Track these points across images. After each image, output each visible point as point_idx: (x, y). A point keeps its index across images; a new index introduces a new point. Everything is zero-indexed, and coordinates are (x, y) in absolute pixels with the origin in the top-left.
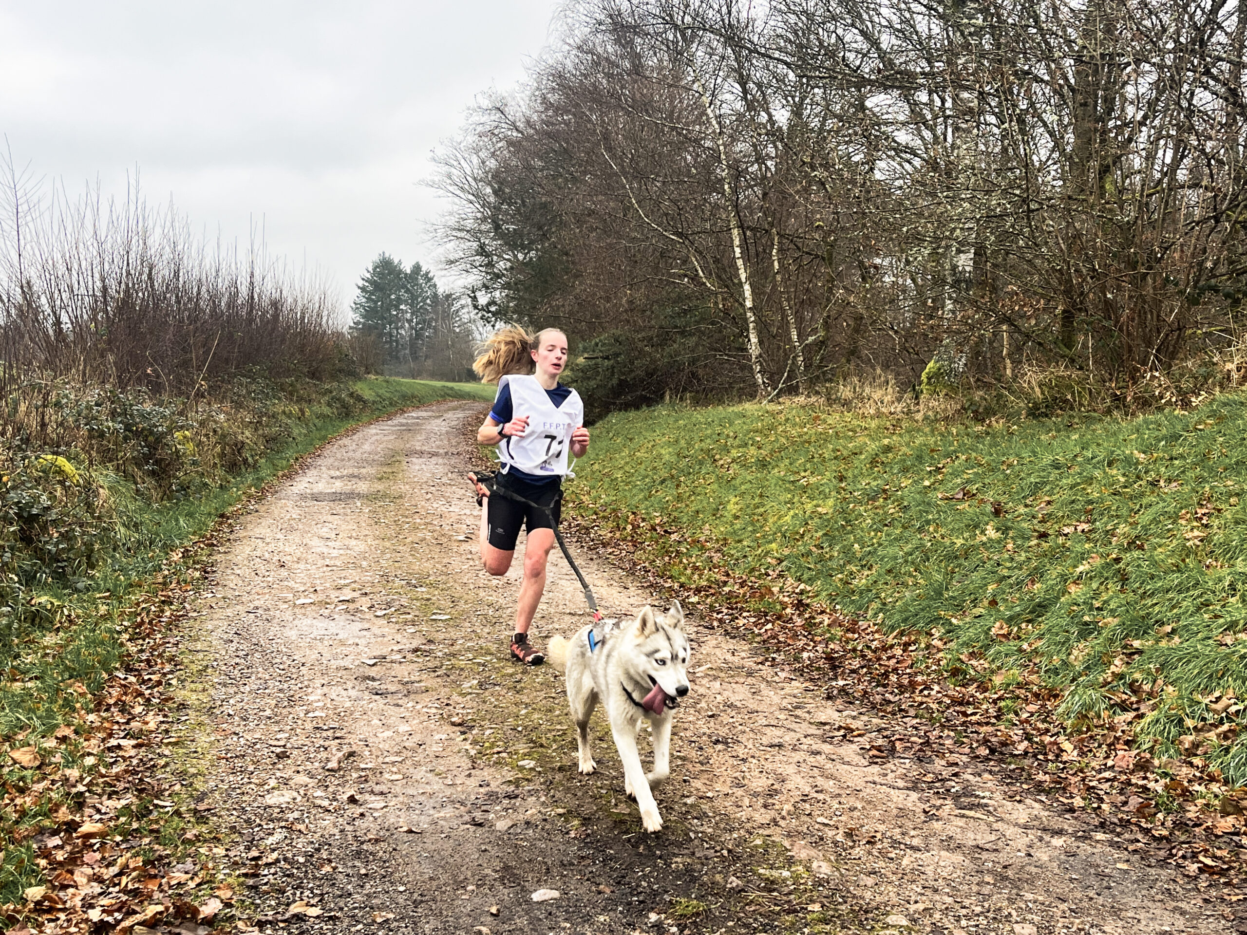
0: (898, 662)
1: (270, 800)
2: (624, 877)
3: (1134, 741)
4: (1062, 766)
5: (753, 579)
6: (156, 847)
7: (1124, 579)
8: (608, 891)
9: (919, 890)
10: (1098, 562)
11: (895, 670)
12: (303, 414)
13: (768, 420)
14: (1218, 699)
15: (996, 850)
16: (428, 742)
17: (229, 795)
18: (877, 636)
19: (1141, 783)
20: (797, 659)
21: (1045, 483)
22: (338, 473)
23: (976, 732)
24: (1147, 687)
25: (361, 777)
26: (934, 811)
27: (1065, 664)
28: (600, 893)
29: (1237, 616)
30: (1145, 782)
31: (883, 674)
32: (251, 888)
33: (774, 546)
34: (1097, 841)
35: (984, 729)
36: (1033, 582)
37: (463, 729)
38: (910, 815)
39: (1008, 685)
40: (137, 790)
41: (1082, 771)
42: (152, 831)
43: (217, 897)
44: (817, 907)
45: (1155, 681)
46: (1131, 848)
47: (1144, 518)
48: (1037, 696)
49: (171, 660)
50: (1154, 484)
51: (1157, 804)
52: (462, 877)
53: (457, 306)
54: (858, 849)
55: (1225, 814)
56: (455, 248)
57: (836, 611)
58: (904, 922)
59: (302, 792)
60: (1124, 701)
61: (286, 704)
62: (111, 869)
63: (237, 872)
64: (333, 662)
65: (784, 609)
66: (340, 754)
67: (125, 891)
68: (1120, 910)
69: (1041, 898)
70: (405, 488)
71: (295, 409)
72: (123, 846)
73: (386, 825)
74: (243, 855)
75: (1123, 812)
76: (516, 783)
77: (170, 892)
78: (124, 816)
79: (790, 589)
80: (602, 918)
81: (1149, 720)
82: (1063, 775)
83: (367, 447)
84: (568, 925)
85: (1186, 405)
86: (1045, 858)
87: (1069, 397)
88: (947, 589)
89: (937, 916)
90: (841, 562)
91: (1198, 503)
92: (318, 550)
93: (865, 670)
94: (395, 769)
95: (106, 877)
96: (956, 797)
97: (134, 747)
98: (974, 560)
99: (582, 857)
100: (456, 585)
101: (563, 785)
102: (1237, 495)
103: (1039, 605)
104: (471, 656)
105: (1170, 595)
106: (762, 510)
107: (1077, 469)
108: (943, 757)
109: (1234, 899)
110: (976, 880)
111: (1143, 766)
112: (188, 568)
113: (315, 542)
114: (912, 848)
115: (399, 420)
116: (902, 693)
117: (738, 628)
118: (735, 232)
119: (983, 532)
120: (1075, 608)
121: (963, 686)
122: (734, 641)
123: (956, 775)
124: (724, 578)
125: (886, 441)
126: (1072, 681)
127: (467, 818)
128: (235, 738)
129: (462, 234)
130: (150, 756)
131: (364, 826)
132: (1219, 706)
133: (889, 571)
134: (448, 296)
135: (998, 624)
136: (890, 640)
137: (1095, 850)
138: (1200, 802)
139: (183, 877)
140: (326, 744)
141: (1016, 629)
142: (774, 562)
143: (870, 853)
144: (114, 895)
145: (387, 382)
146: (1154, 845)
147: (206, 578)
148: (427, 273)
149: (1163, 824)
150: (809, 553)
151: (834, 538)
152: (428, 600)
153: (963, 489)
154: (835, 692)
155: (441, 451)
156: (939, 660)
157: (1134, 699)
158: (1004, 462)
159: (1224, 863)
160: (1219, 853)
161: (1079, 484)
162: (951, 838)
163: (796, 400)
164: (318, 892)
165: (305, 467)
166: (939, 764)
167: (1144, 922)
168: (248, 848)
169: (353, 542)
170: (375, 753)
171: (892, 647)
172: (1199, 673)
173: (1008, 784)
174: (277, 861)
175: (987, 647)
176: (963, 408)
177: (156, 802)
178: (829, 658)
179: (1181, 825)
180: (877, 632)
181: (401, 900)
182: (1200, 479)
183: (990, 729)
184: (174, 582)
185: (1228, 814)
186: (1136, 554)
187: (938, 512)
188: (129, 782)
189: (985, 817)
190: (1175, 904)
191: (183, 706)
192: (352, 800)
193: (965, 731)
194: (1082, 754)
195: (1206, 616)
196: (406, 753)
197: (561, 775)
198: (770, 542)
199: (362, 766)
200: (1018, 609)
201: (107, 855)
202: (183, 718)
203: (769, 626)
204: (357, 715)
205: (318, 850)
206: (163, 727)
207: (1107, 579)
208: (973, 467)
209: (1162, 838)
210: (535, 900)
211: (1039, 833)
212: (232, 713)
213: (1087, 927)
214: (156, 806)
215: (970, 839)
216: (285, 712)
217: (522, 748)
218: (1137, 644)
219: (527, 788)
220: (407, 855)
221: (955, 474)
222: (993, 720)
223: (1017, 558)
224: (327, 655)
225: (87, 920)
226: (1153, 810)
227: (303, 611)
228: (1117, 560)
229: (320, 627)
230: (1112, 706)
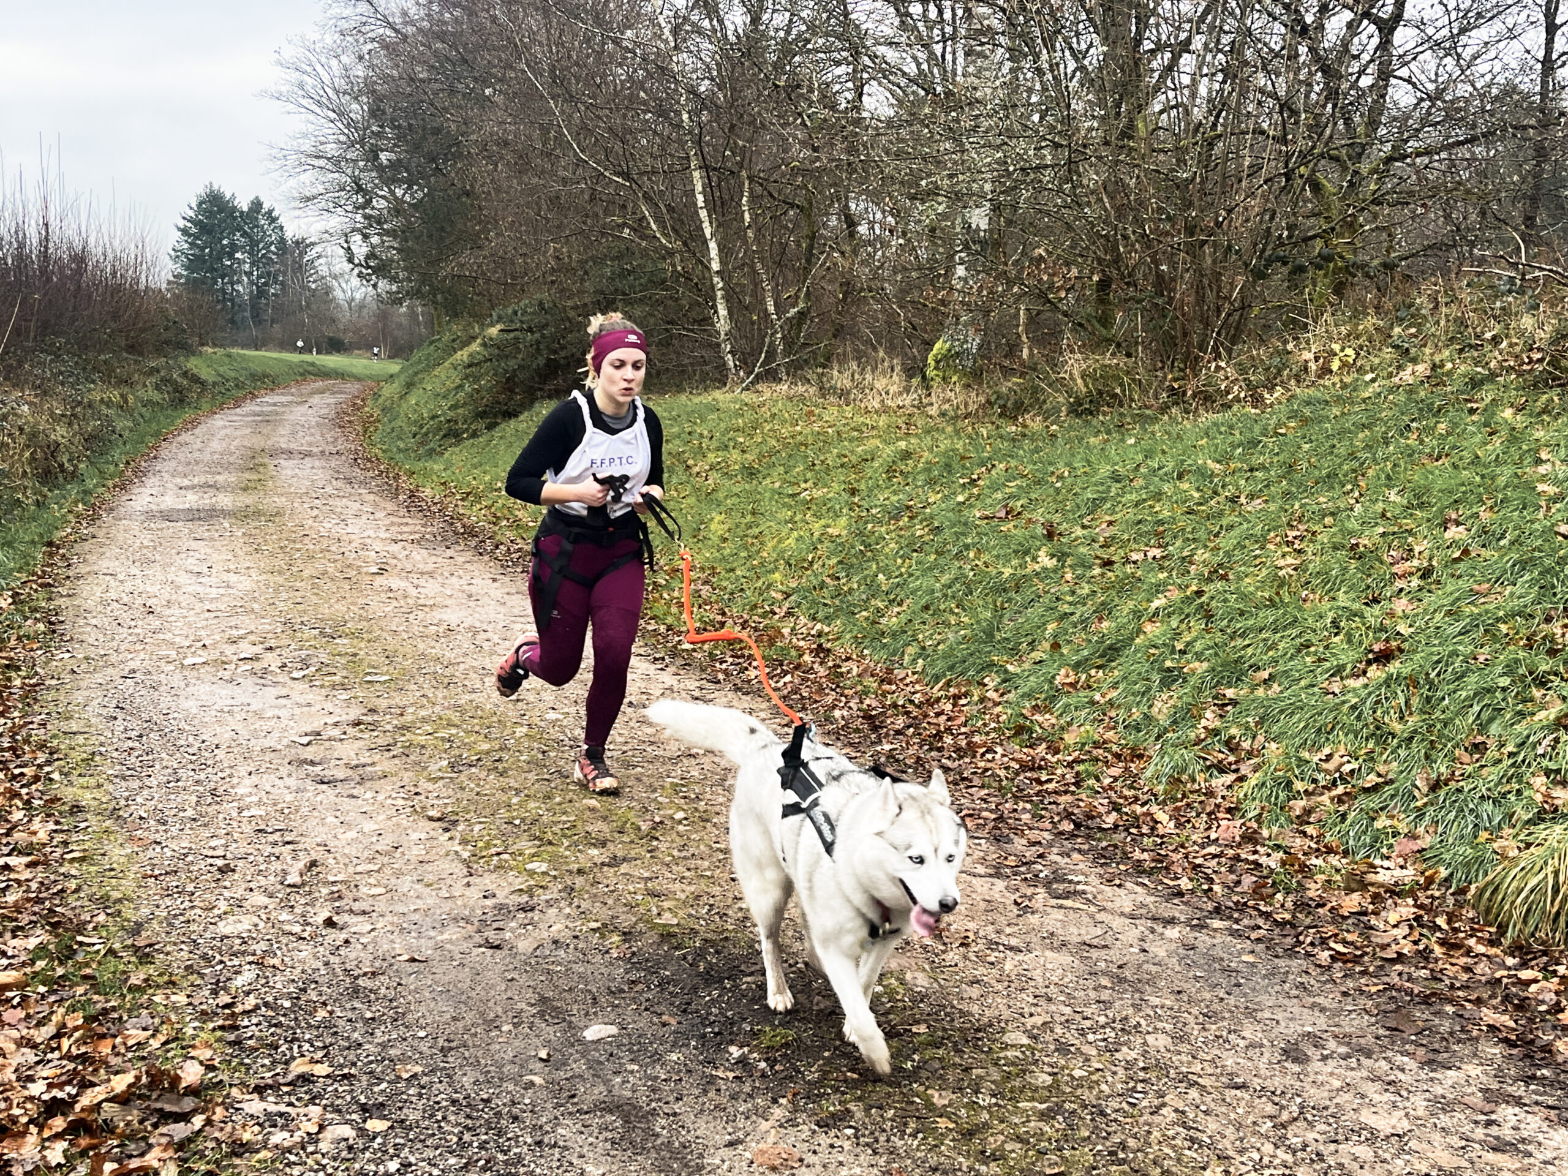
0: (949, 720)
1: (224, 928)
2: (688, 1004)
3: (1237, 809)
4: (1159, 841)
5: (756, 618)
6: (96, 997)
7: (1209, 616)
8: (673, 1022)
9: (1031, 1000)
10: (1175, 595)
11: (949, 730)
12: (126, 401)
13: (749, 415)
14: (1329, 757)
15: (1106, 947)
16: (405, 845)
17: (170, 924)
18: (918, 687)
19: (1252, 858)
20: (829, 719)
21: (1104, 500)
22: (186, 482)
23: (1054, 803)
24: (1246, 745)
25: (332, 893)
26: (1027, 903)
27: (1147, 717)
28: (664, 1025)
29: (1344, 659)
30: (1256, 857)
31: (935, 736)
32: (231, 1044)
33: (777, 576)
34: (1215, 930)
35: (1062, 799)
36: (1100, 619)
37: (445, 825)
38: (1001, 910)
39: (1084, 744)
40: (49, 923)
41: (1183, 846)
42: (86, 977)
43: (193, 1058)
44: (922, 1029)
45: (1254, 737)
46: (1253, 936)
47: (1227, 542)
48: (1118, 756)
49: (42, 746)
50: (1233, 500)
51: (1274, 883)
52: (492, 1015)
53: (312, 253)
54: (951, 954)
55: (1349, 890)
56: (310, 181)
57: (864, 657)
58: (1025, 1041)
59: (264, 917)
60: (1220, 762)
61: (209, 800)
62: (43, 1029)
63: (211, 1025)
64: (253, 742)
65: (801, 656)
66: (300, 865)
67: (68, 1057)
68: (1255, 1010)
69: (1168, 1002)
70: (281, 501)
71: (115, 395)
72: (52, 999)
73: (380, 953)
74: (211, 1001)
75: (1238, 894)
76: (530, 892)
77: (130, 1055)
78: (40, 958)
79: (804, 630)
80: (674, 1057)
81: (1253, 782)
82: (1163, 852)
83: (216, 445)
84: (636, 1068)
85: (1257, 401)
86: (1162, 953)
87: (1118, 391)
88: (999, 630)
89: (1059, 1030)
90: (864, 597)
91: (1288, 524)
92: (190, 589)
93: (912, 730)
94: (372, 881)
95: (39, 1041)
96: (1048, 884)
97: (29, 865)
98: (1029, 594)
99: (633, 982)
100: (385, 635)
101: (587, 892)
102: (1332, 514)
103: (1111, 648)
104: (430, 729)
105: (1263, 635)
106: (757, 531)
107: (1141, 482)
108: (1023, 835)
109: (1374, 989)
110: (1090, 984)
111: (1250, 838)
112: (26, 619)
113: (183, 579)
114: (1011, 949)
115: (249, 407)
116: (961, 758)
117: (749, 681)
118: (696, 174)
119: (1034, 559)
120: (1152, 651)
121: (1031, 747)
122: (748, 698)
123: (1041, 856)
124: (719, 618)
125: (902, 444)
126: (1158, 738)
127: (478, 939)
128: (158, 849)
129: (322, 162)
130: (52, 877)
131: (352, 955)
132: (1331, 766)
133: (926, 608)
134: (297, 243)
135: (1063, 672)
136: (936, 691)
137: (1215, 941)
138: (1320, 878)
139: (143, 1035)
140: (277, 850)
141: (1084, 677)
142: (779, 596)
143: (965, 957)
144: (56, 1063)
145: (229, 356)
146: (1277, 931)
147: (54, 632)
148: (270, 212)
149: (1283, 906)
150: (822, 585)
151: (852, 566)
152: (355, 655)
153: (1006, 506)
154: (883, 759)
155: (315, 450)
156: (998, 716)
157: (1232, 759)
158: (1053, 473)
159: (1357, 948)
160: (1350, 937)
161: (1145, 500)
162: (1052, 934)
163: (778, 388)
164: (320, 1044)
165: (140, 474)
166: (1019, 843)
167: (1283, 1024)
168: (215, 993)
169: (233, 578)
170: (342, 860)
171: (938, 700)
172: (1305, 727)
173: (1102, 865)
174: (257, 1007)
175: (1053, 699)
176: (988, 401)
177: (79, 938)
178: (867, 717)
179: (1302, 906)
180: (917, 682)
181: (424, 1047)
182: (1287, 495)
183: (1068, 798)
184: (14, 637)
185: (1353, 891)
186: (1219, 585)
187: (978, 534)
188: (35, 914)
189: (1085, 907)
190: (1312, 1000)
191: (76, 809)
192: (329, 923)
193: (1042, 802)
194: (1179, 825)
195: (1308, 659)
196: (380, 859)
197: (581, 879)
198: (772, 572)
199: (331, 879)
200: (1086, 653)
201: (31, 1011)
202: (83, 825)
203: (788, 678)
204: (304, 811)
205: (304, 990)
206: (59, 838)
207: (1188, 616)
208: (1015, 479)
209: (1285, 923)
210: (589, 1038)
211: (1149, 923)
212: (145, 815)
213: (1224, 1034)
214: (81, 944)
215: (1074, 934)
216: (211, 810)
217: (526, 846)
218: (1230, 693)
219: (543, 898)
220: (416, 991)
221: (995, 487)
222: (1073, 788)
223: (1079, 591)
224: (244, 733)
225: (31, 1099)
226: (1270, 891)
227: (195, 673)
228: (1199, 593)
229: (223, 696)
230: (1208, 768)
